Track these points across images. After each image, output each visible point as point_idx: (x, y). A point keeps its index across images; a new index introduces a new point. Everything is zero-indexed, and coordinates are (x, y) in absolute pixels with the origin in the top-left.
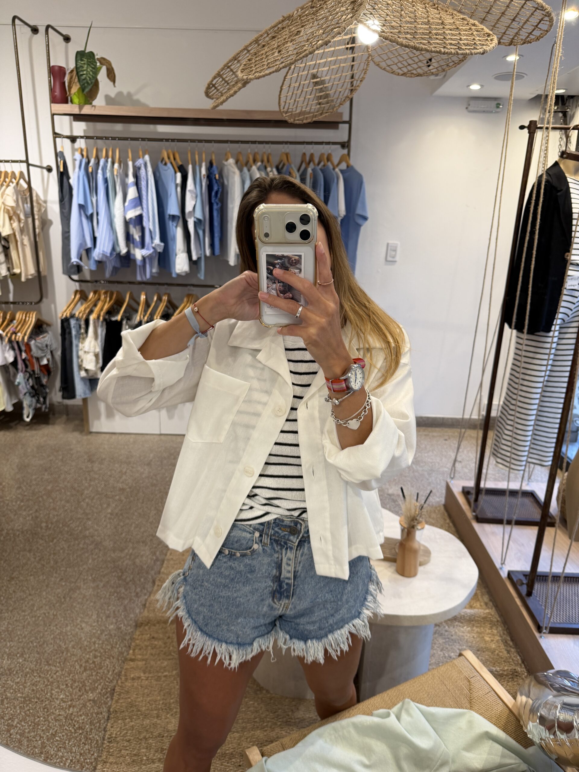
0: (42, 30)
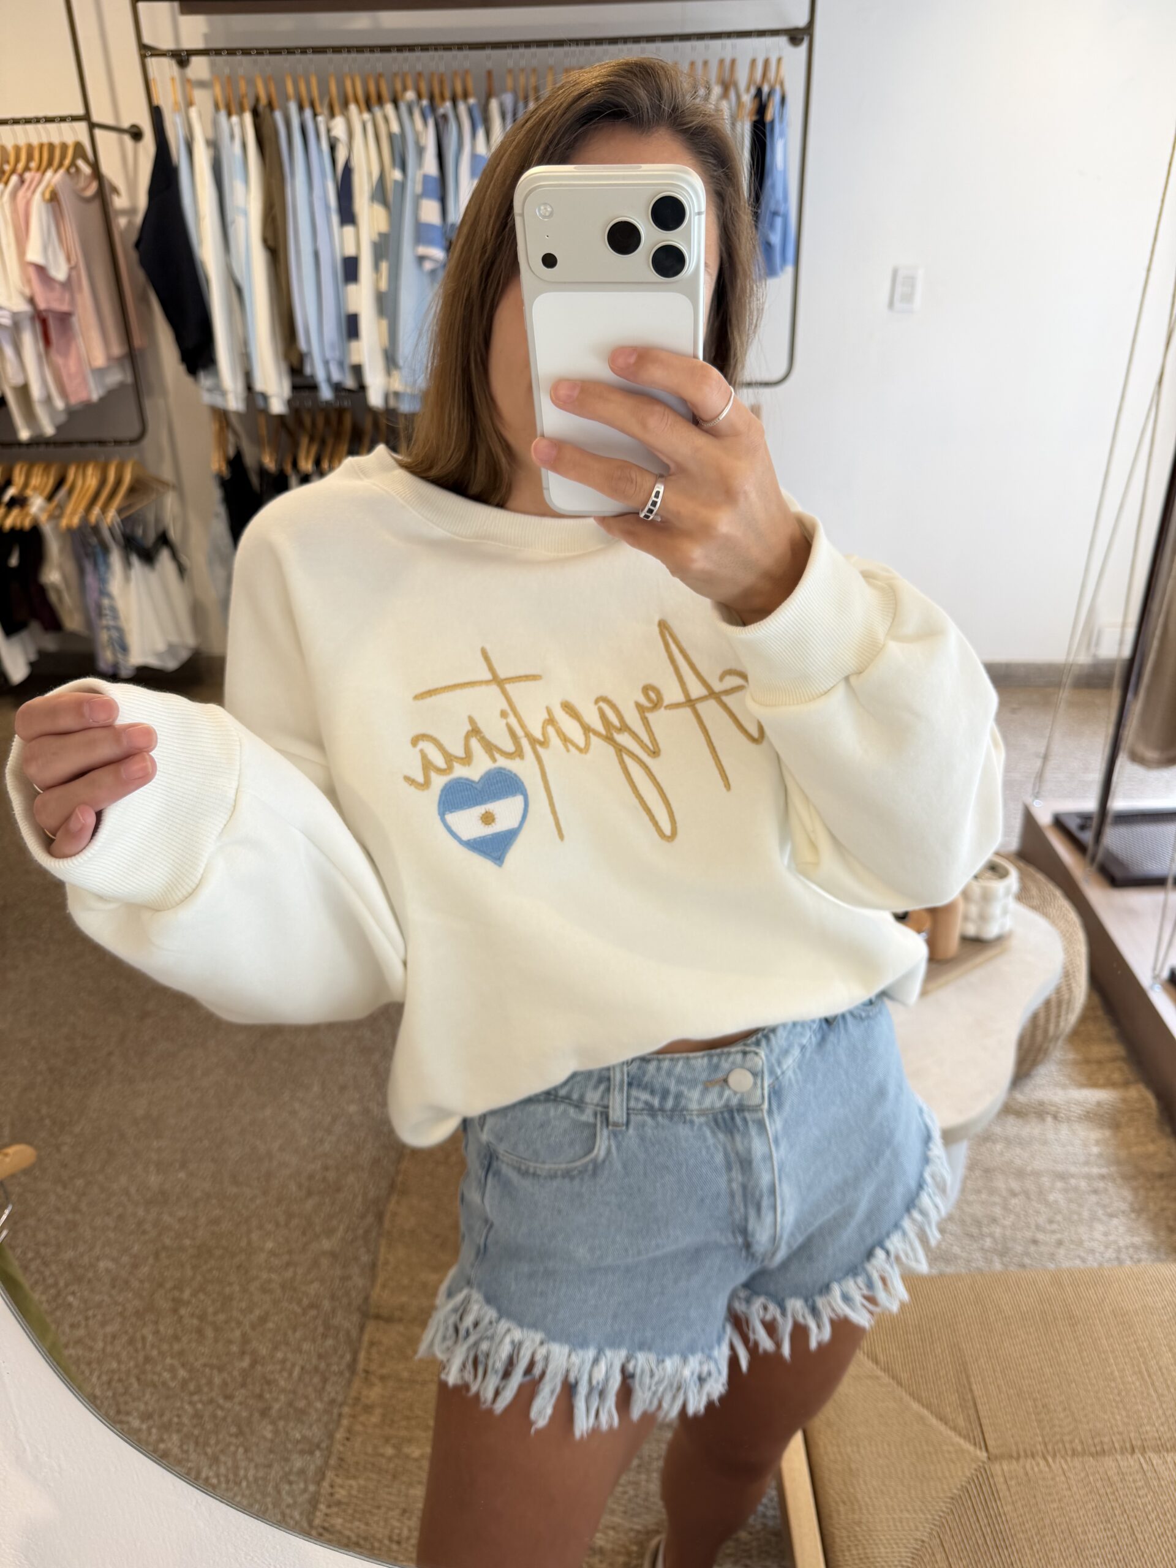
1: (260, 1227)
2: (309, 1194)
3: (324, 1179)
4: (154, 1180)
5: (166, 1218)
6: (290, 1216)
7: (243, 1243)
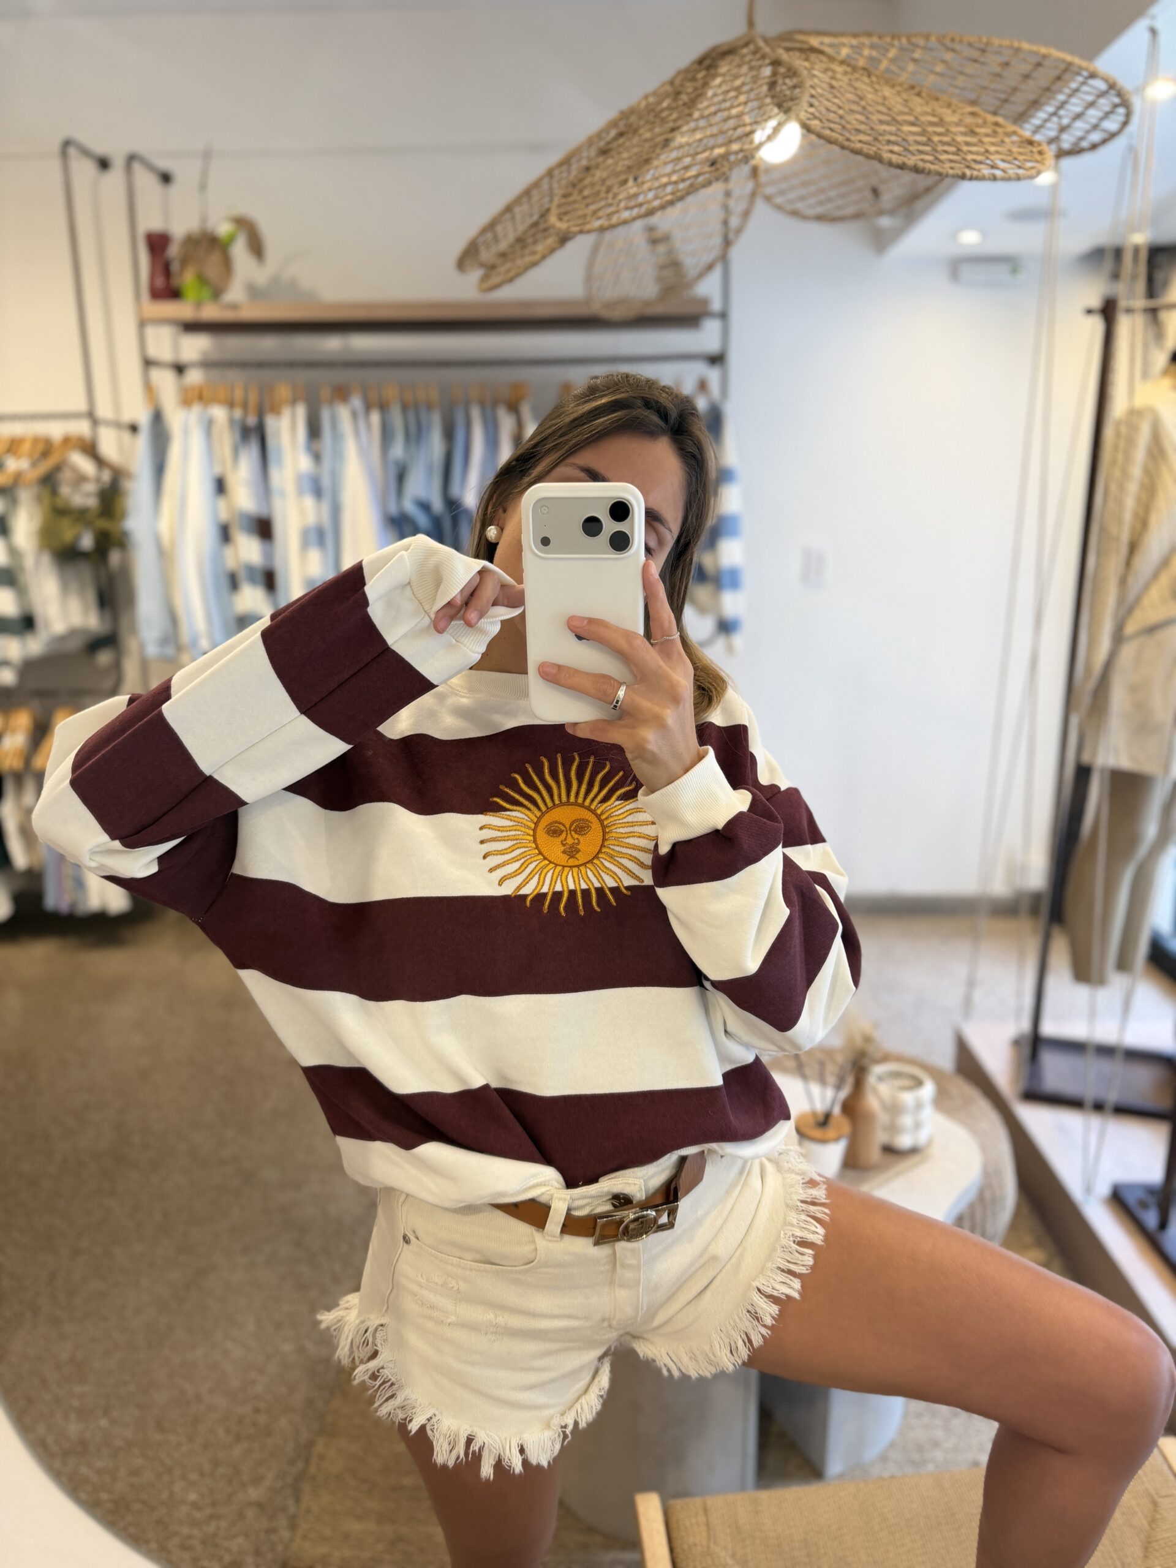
0: (118, 163)
1: (184, 1477)
2: (238, 1439)
3: (255, 1424)
4: (74, 1428)
5: (84, 1470)
6: (216, 1463)
7: (165, 1495)
